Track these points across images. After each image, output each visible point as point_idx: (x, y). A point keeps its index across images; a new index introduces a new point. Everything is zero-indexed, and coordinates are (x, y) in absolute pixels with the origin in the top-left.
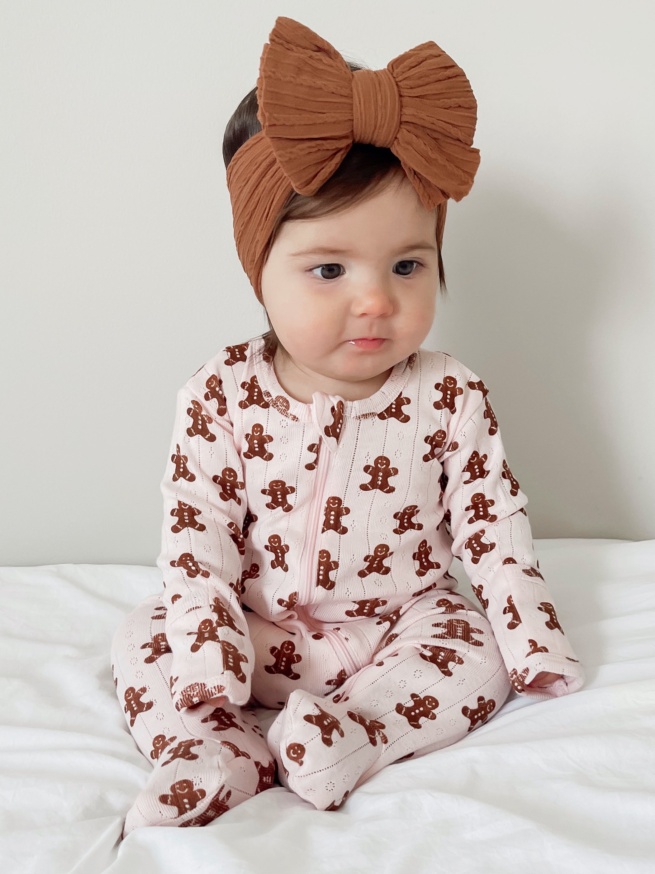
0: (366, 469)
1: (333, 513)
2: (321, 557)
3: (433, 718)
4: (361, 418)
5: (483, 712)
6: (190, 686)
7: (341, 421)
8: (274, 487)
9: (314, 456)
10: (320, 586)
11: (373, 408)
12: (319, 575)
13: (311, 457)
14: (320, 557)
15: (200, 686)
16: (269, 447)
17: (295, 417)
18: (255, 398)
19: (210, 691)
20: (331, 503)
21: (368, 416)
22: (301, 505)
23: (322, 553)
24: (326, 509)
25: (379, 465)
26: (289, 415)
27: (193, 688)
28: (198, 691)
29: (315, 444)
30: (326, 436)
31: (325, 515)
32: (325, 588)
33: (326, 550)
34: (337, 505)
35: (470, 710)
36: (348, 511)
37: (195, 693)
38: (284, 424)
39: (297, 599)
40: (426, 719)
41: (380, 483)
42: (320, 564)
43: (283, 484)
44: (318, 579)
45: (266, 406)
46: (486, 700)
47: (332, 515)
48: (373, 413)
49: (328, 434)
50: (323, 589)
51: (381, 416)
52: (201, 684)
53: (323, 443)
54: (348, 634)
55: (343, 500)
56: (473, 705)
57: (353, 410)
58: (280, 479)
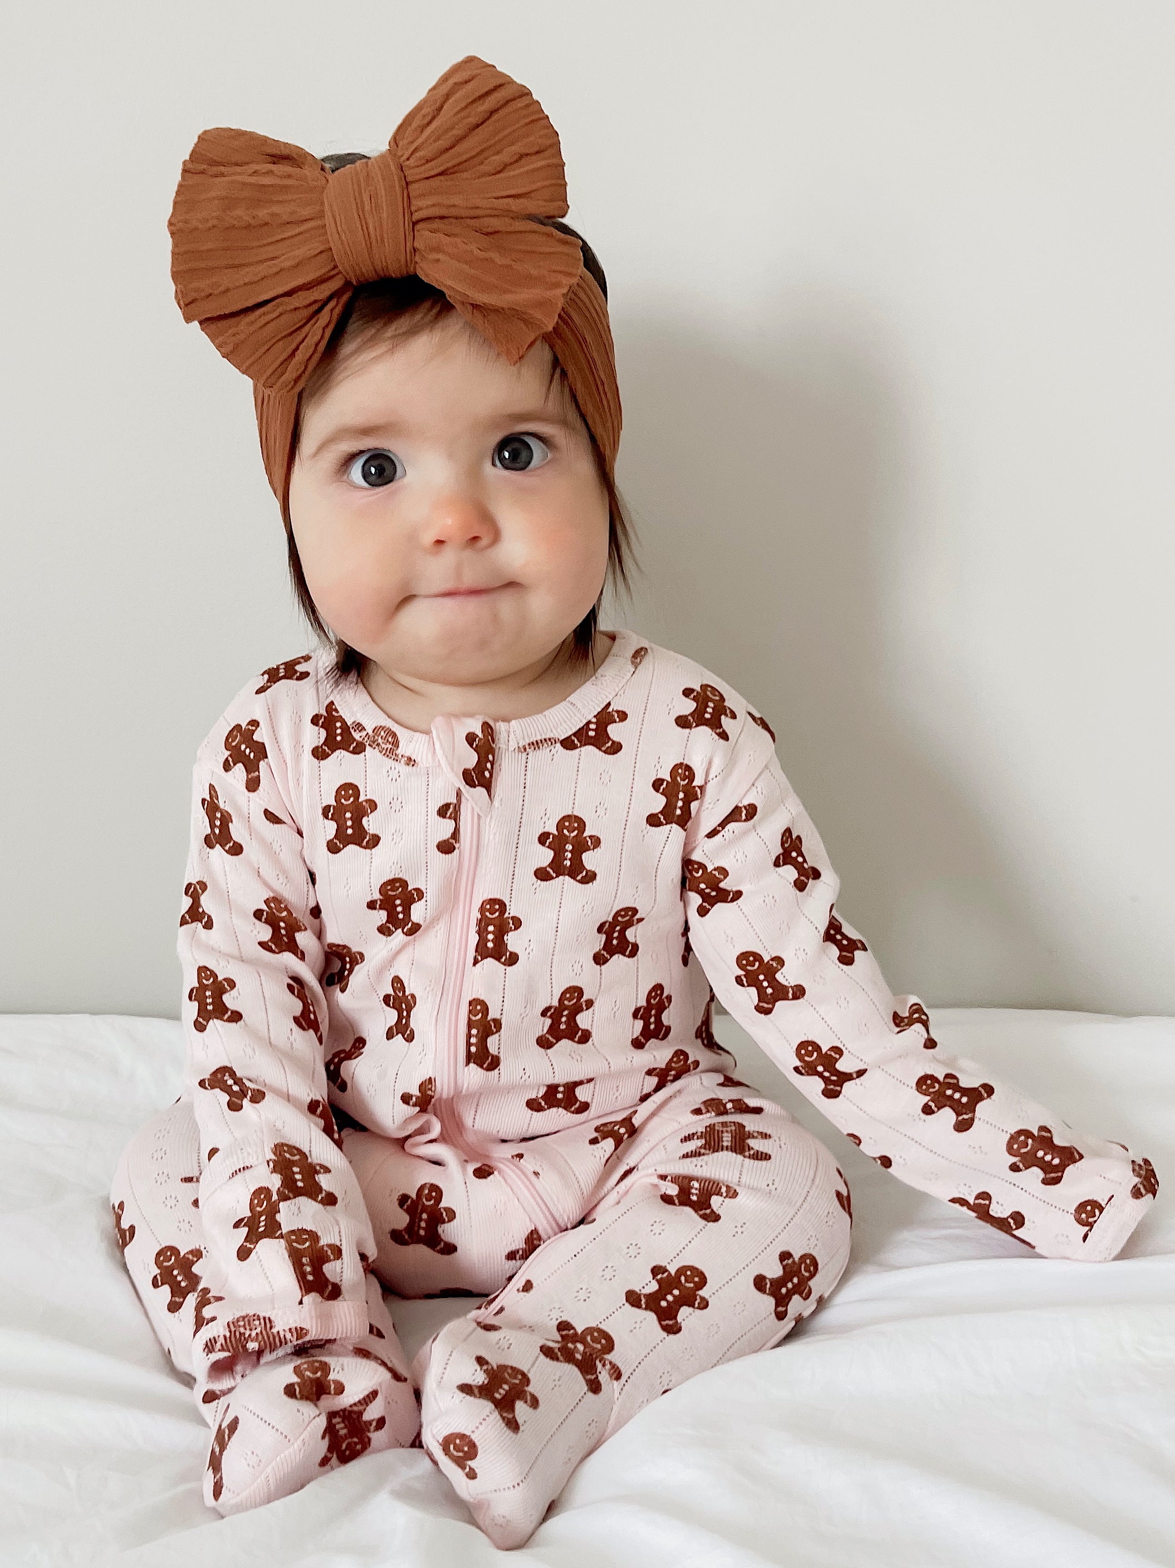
0: (543, 839)
1: (491, 928)
2: (473, 1012)
3: (701, 1306)
4: (528, 750)
5: (795, 1280)
6: (244, 1318)
7: (490, 757)
8: (390, 893)
9: (449, 825)
10: (472, 1065)
11: (549, 730)
12: (469, 1044)
13: (445, 828)
14: (470, 1011)
15: (262, 1321)
16: (371, 824)
17: (410, 759)
18: (339, 738)
19: (282, 1336)
20: (488, 910)
21: (540, 745)
22: (435, 920)
23: (474, 1003)
24: (479, 922)
25: (565, 832)
26: (400, 756)
27: (249, 1321)
28: (258, 1330)
29: (450, 804)
30: (467, 786)
31: (479, 933)
32: (481, 1067)
33: (482, 998)
34: (497, 914)
35: (770, 1280)
36: (518, 923)
37: (254, 1334)
38: (394, 774)
39: (433, 1089)
40: (691, 1309)
41: (568, 863)
42: (470, 1025)
43: (404, 883)
44: (469, 1051)
45: (359, 749)
46: (797, 1257)
47: (490, 932)
48: (550, 739)
49: (472, 783)
50: (479, 1069)
51: (568, 744)
52: (264, 1318)
53: (463, 799)
54: (539, 1164)
55: (507, 904)
56: (774, 1271)
57: (512, 735)
58: (397, 876)
